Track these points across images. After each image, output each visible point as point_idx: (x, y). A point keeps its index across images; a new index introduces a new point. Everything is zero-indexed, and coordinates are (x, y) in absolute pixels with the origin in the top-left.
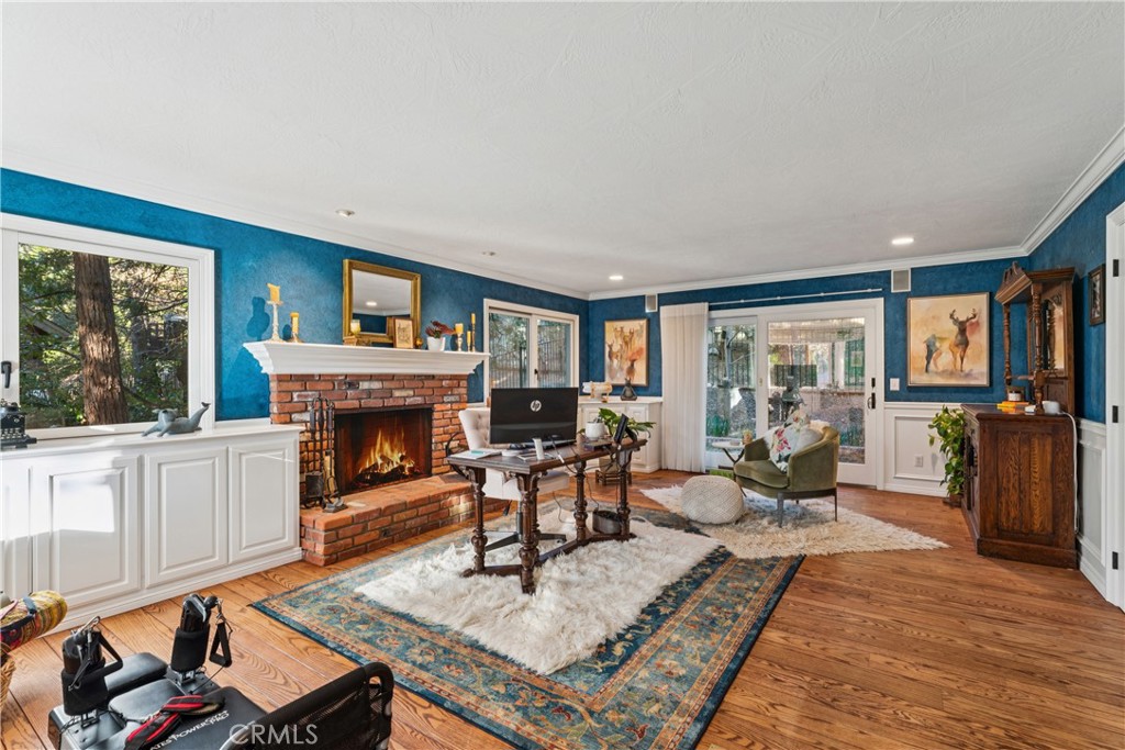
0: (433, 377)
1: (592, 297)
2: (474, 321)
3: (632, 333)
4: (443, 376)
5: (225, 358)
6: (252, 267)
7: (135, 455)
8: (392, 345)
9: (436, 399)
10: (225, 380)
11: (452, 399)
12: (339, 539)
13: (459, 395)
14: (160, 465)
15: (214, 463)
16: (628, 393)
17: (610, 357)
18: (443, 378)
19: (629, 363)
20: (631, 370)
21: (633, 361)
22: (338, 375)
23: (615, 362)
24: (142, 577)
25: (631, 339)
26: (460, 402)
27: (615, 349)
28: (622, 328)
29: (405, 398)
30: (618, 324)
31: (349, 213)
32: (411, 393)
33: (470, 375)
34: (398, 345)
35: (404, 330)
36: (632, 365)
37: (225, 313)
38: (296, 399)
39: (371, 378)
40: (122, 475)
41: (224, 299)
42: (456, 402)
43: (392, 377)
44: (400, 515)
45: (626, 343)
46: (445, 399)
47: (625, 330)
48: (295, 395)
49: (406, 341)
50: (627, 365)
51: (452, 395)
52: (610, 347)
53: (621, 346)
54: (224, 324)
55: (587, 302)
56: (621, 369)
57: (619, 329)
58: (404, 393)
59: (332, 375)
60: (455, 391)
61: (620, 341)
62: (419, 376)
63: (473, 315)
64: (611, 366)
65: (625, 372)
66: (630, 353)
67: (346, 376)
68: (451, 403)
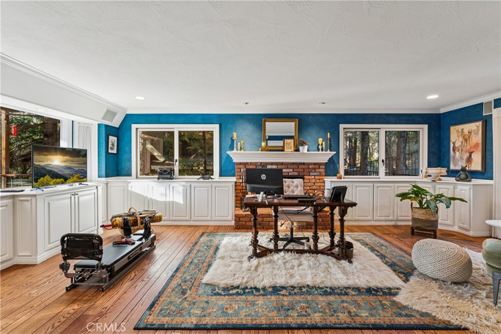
0: (304, 164)
1: (442, 111)
2: (329, 137)
3: (470, 133)
4: (310, 163)
5: (223, 157)
6: (231, 128)
7: (189, 184)
8: (283, 151)
9: (305, 174)
10: (223, 164)
11: (315, 174)
12: (240, 221)
13: (320, 172)
14: (195, 188)
15: (208, 189)
16: (463, 176)
17: (454, 150)
18: (309, 164)
19: (468, 154)
20: (469, 160)
21: (471, 153)
22: (258, 163)
23: (457, 154)
24: (191, 217)
25: (469, 137)
26: (320, 175)
27: (457, 145)
28: (462, 130)
29: (288, 173)
30: (460, 127)
31: (247, 103)
32: (292, 170)
33: (327, 163)
34: (285, 150)
35: (289, 144)
36: (470, 156)
37: (223, 143)
38: (242, 171)
39: (272, 164)
40: (186, 189)
41: (222, 139)
42: (317, 175)
43: (282, 164)
44: (267, 219)
45: (466, 140)
46: (311, 174)
47: (464, 131)
48: (242, 170)
49: (290, 148)
50: (466, 155)
51: (315, 172)
52: (454, 143)
53: (462, 142)
54: (223, 147)
55: (439, 115)
56: (462, 158)
57: (460, 130)
58: (288, 170)
59: (255, 163)
60: (317, 170)
61: (461, 139)
62: (296, 163)
63: (329, 134)
64: (454, 157)
65: (464, 161)
66: (468, 147)
67: (261, 163)
68: (315, 176)
